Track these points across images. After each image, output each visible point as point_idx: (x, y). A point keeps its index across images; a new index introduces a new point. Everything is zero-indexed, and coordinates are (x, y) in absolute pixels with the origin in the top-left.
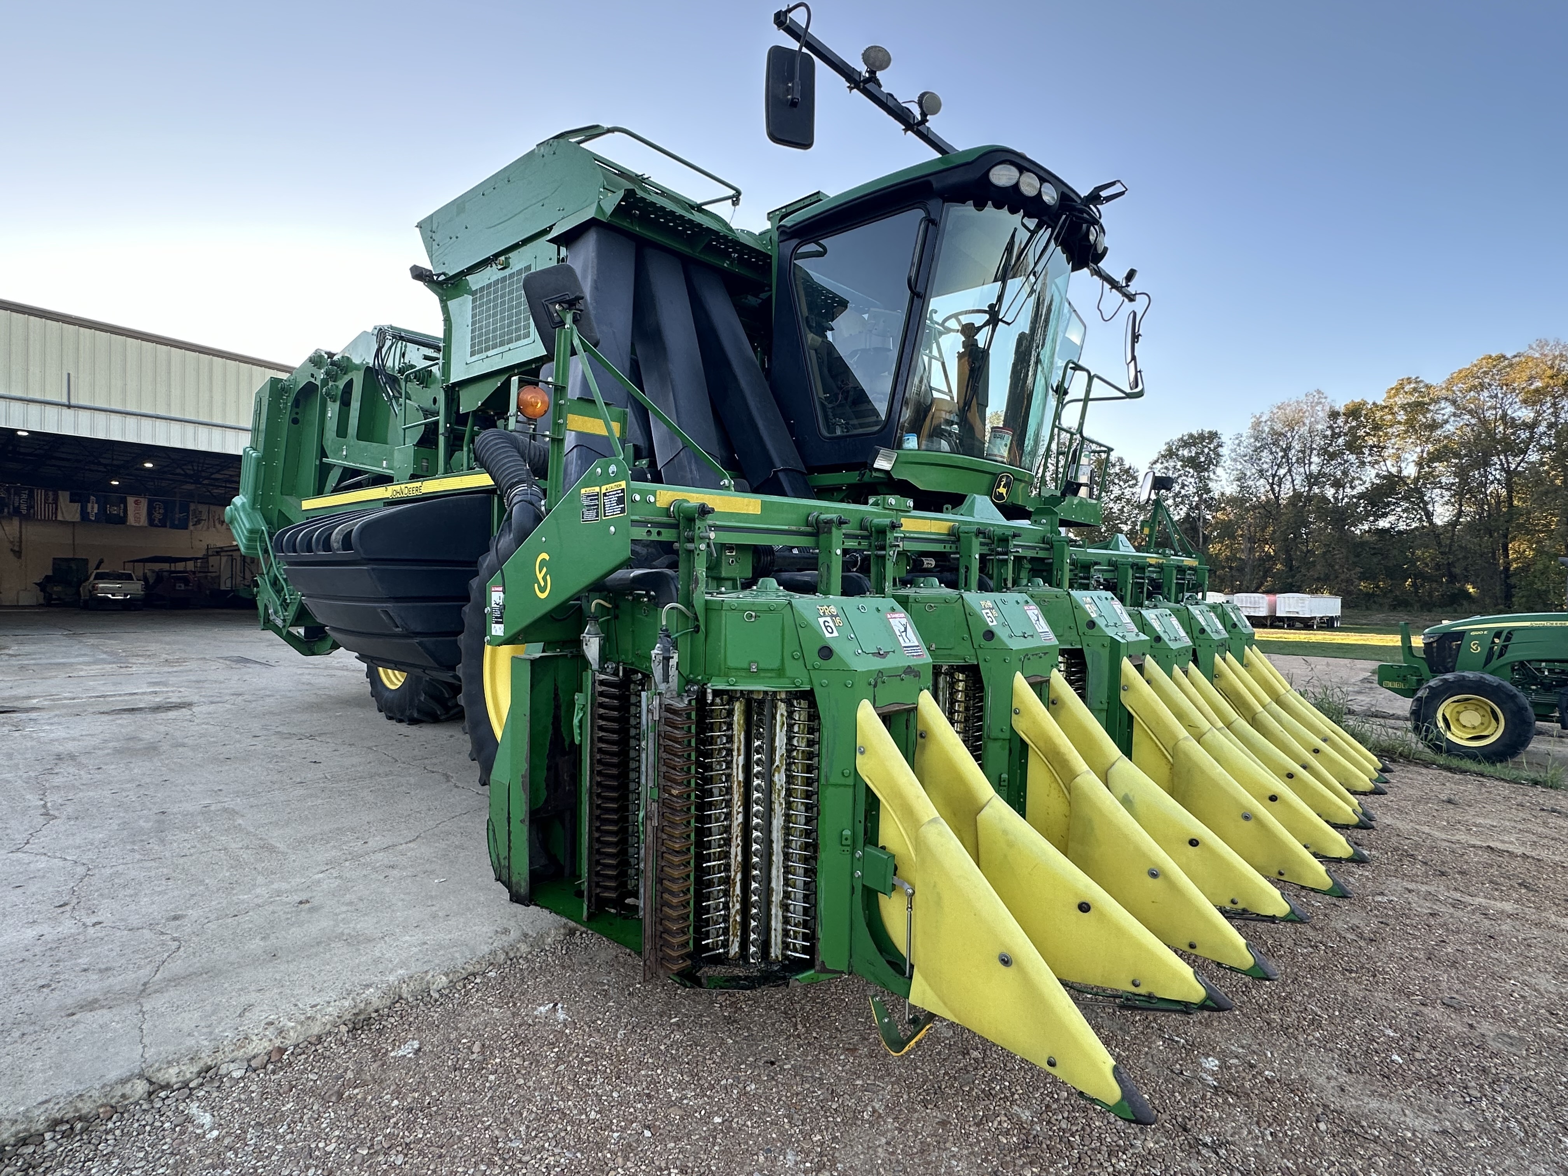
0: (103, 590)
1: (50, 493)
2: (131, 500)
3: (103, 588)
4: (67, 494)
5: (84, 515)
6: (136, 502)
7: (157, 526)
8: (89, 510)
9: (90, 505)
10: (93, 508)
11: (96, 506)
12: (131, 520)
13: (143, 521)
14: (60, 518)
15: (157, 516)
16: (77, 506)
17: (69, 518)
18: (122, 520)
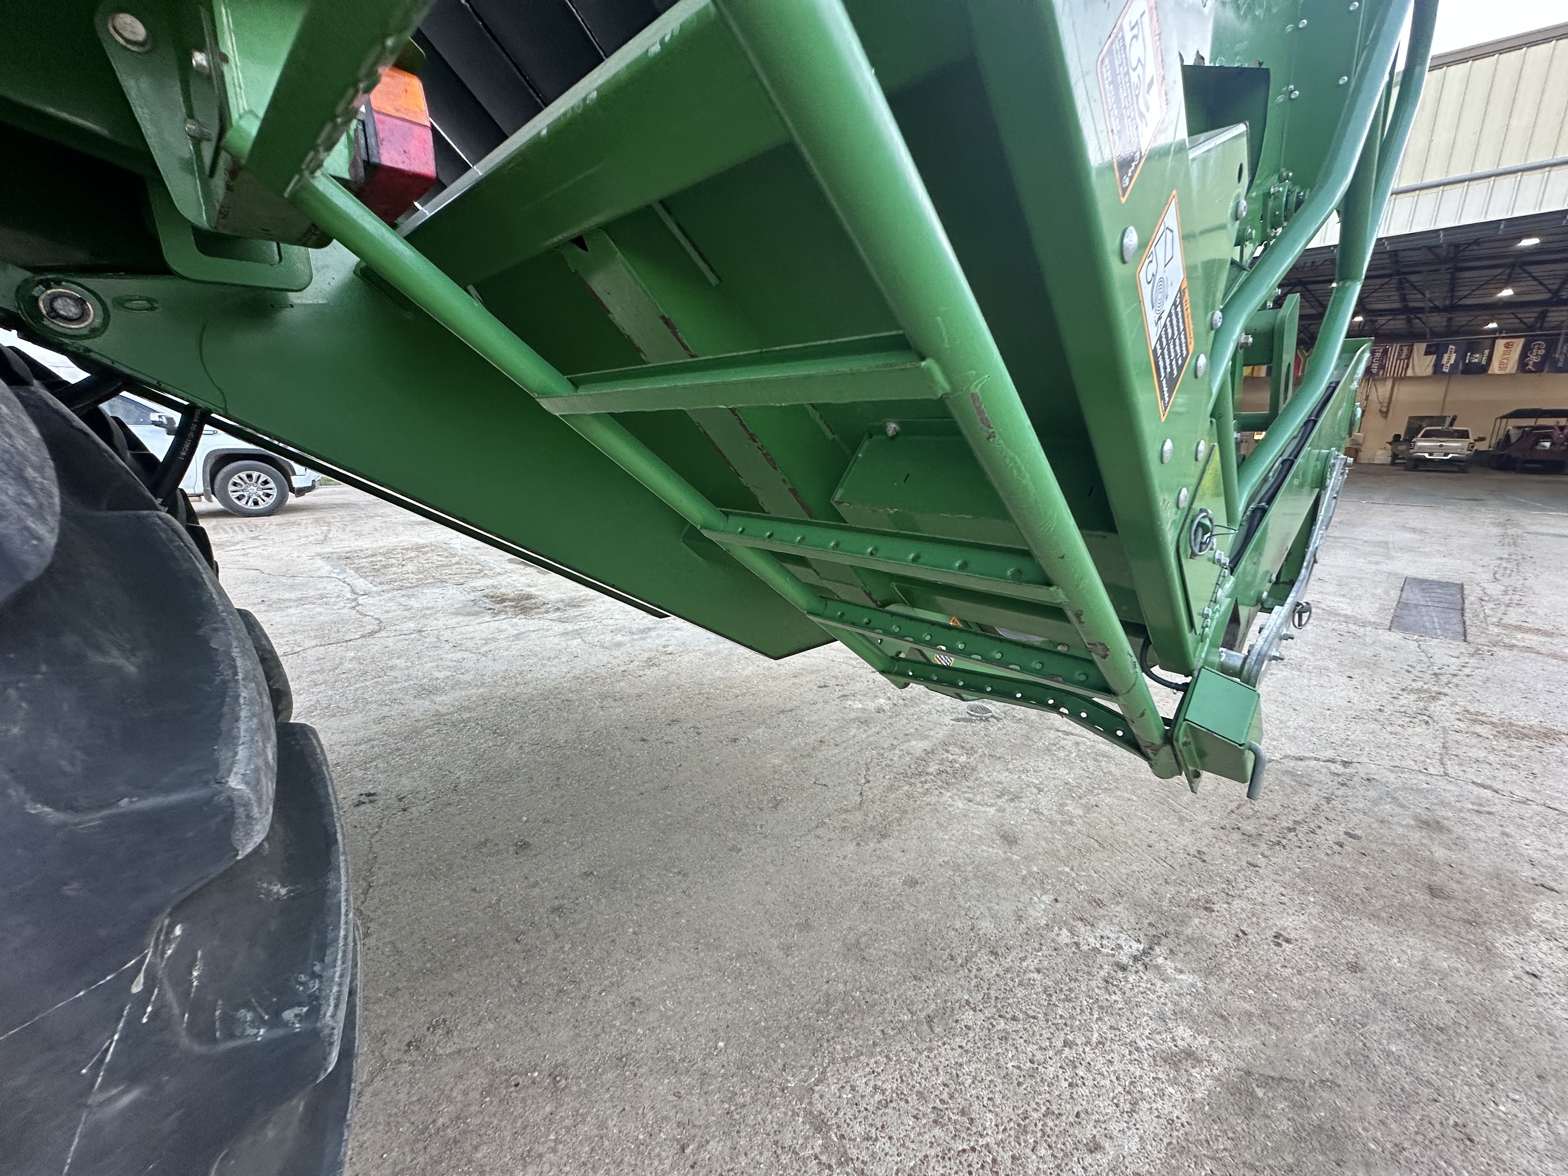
0: (1422, 449)
1: (1405, 349)
2: (1500, 344)
3: (1420, 447)
4: (1423, 346)
5: (1438, 366)
6: (1507, 346)
7: (1530, 371)
8: (1444, 361)
9: (1446, 356)
10: (1450, 359)
11: (1454, 356)
12: (1495, 368)
13: (1512, 366)
14: (1410, 373)
15: (1533, 359)
16: (1432, 358)
17: (1419, 372)
18: (1483, 369)
